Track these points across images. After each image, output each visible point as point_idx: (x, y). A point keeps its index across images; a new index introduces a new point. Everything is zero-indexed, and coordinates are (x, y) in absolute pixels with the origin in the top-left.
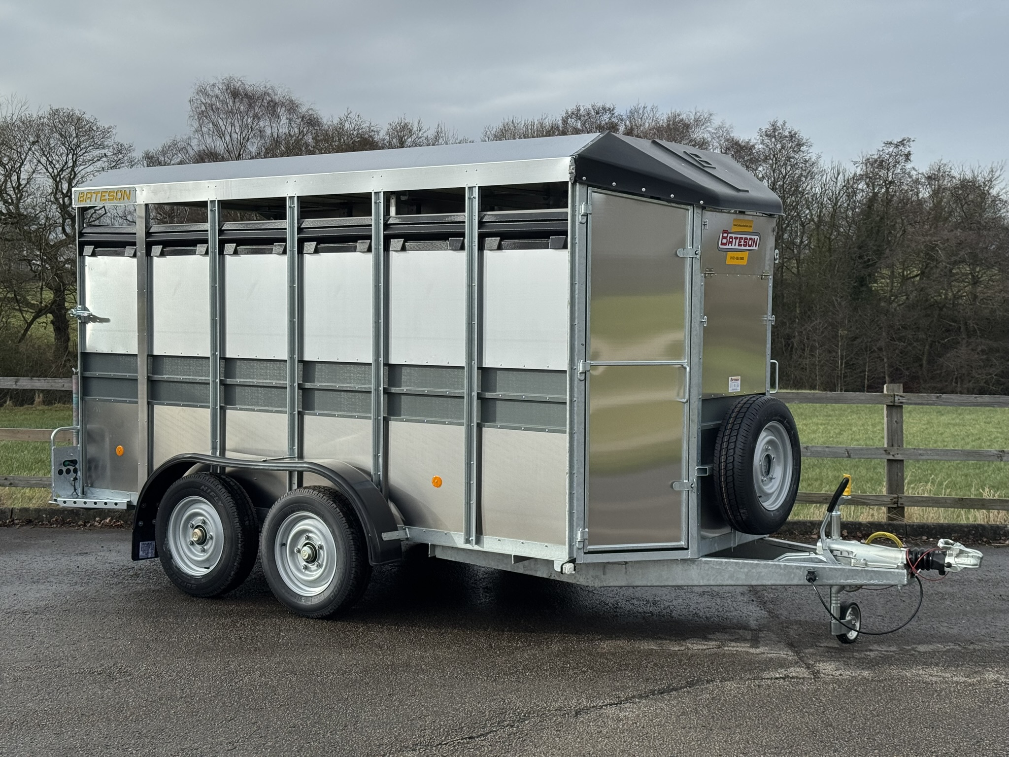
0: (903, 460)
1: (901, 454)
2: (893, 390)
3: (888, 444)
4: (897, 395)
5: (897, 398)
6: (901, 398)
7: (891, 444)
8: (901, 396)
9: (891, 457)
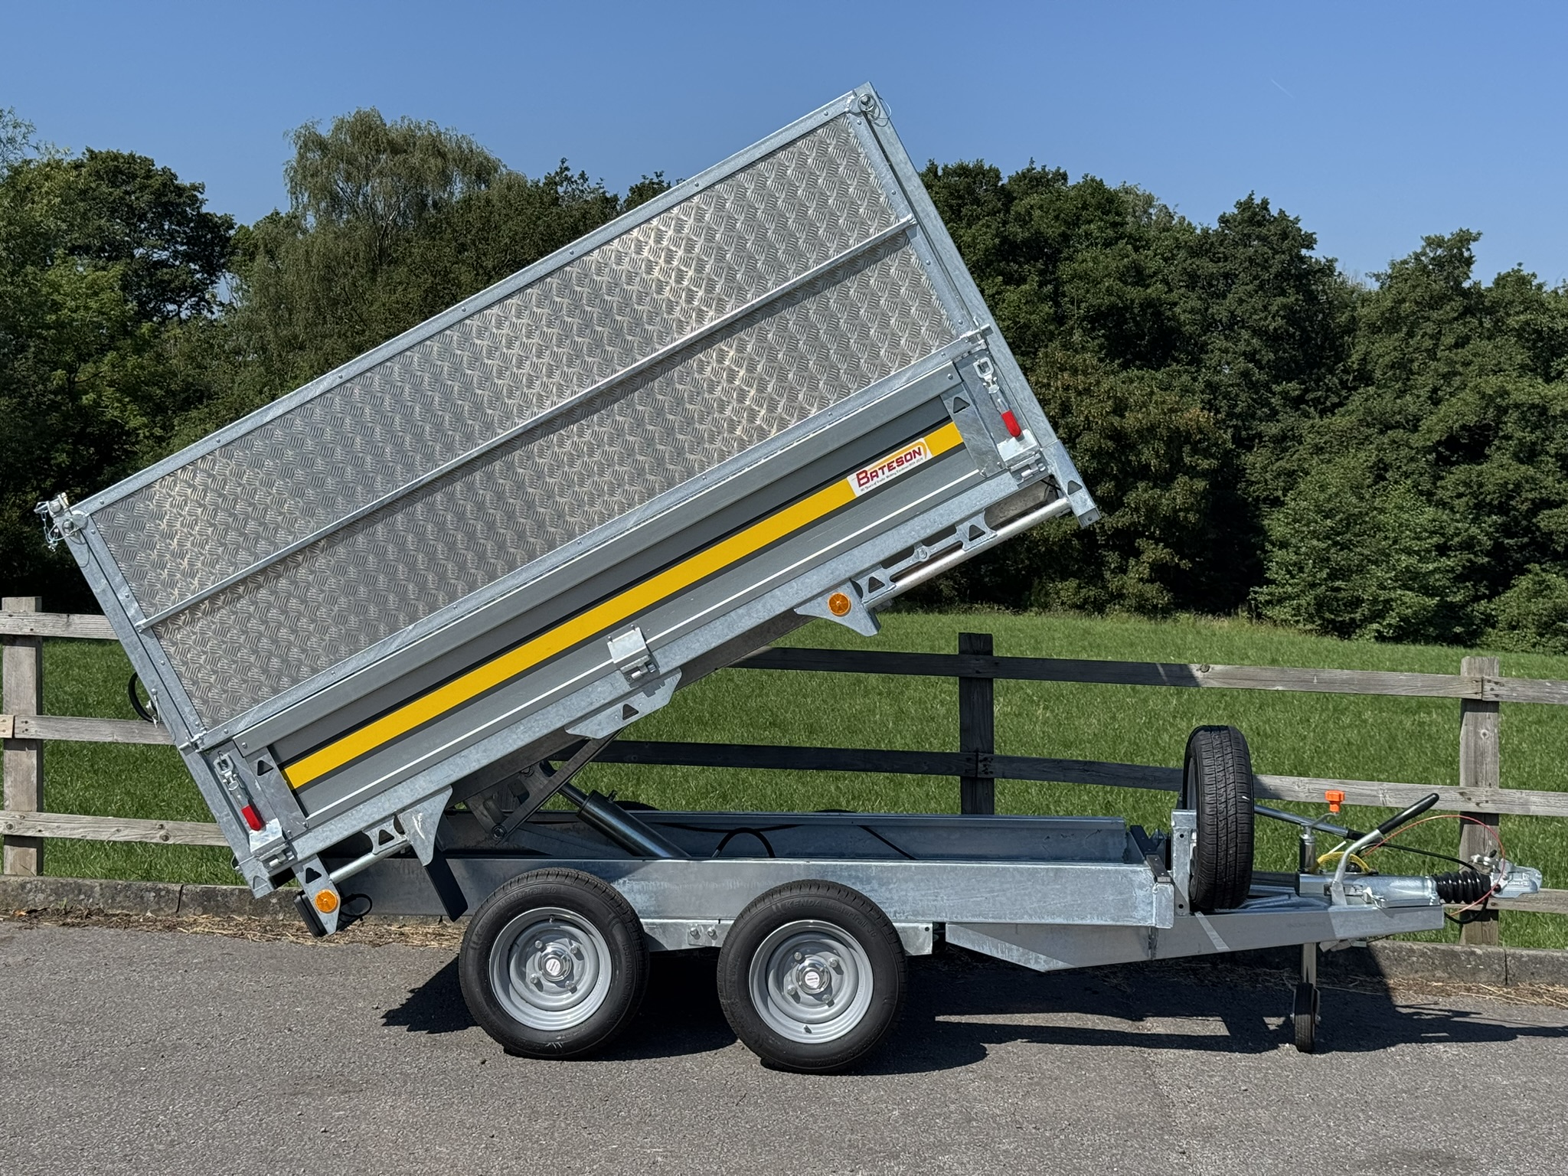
0: (1497, 815)
1: (1494, 801)
2: (1481, 671)
3: (1466, 779)
4: (1489, 681)
5: (1487, 687)
6: (1495, 687)
7: (1473, 781)
8: (1496, 683)
9: (1472, 807)
